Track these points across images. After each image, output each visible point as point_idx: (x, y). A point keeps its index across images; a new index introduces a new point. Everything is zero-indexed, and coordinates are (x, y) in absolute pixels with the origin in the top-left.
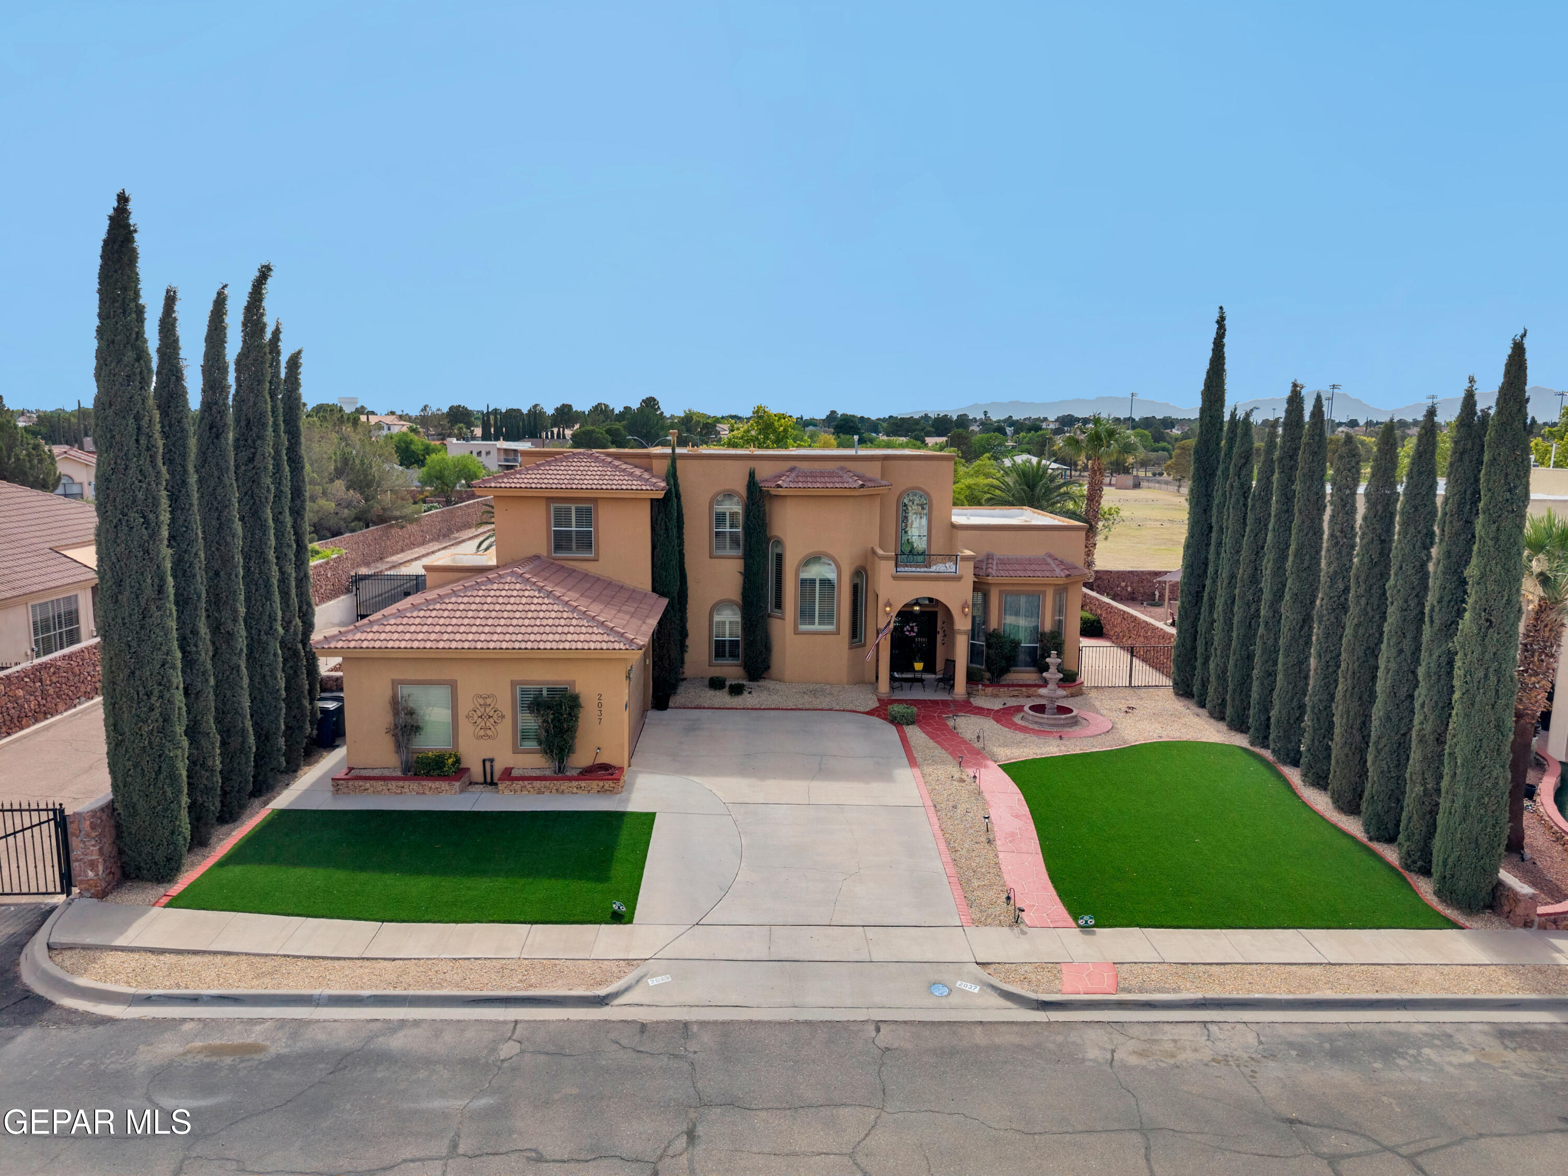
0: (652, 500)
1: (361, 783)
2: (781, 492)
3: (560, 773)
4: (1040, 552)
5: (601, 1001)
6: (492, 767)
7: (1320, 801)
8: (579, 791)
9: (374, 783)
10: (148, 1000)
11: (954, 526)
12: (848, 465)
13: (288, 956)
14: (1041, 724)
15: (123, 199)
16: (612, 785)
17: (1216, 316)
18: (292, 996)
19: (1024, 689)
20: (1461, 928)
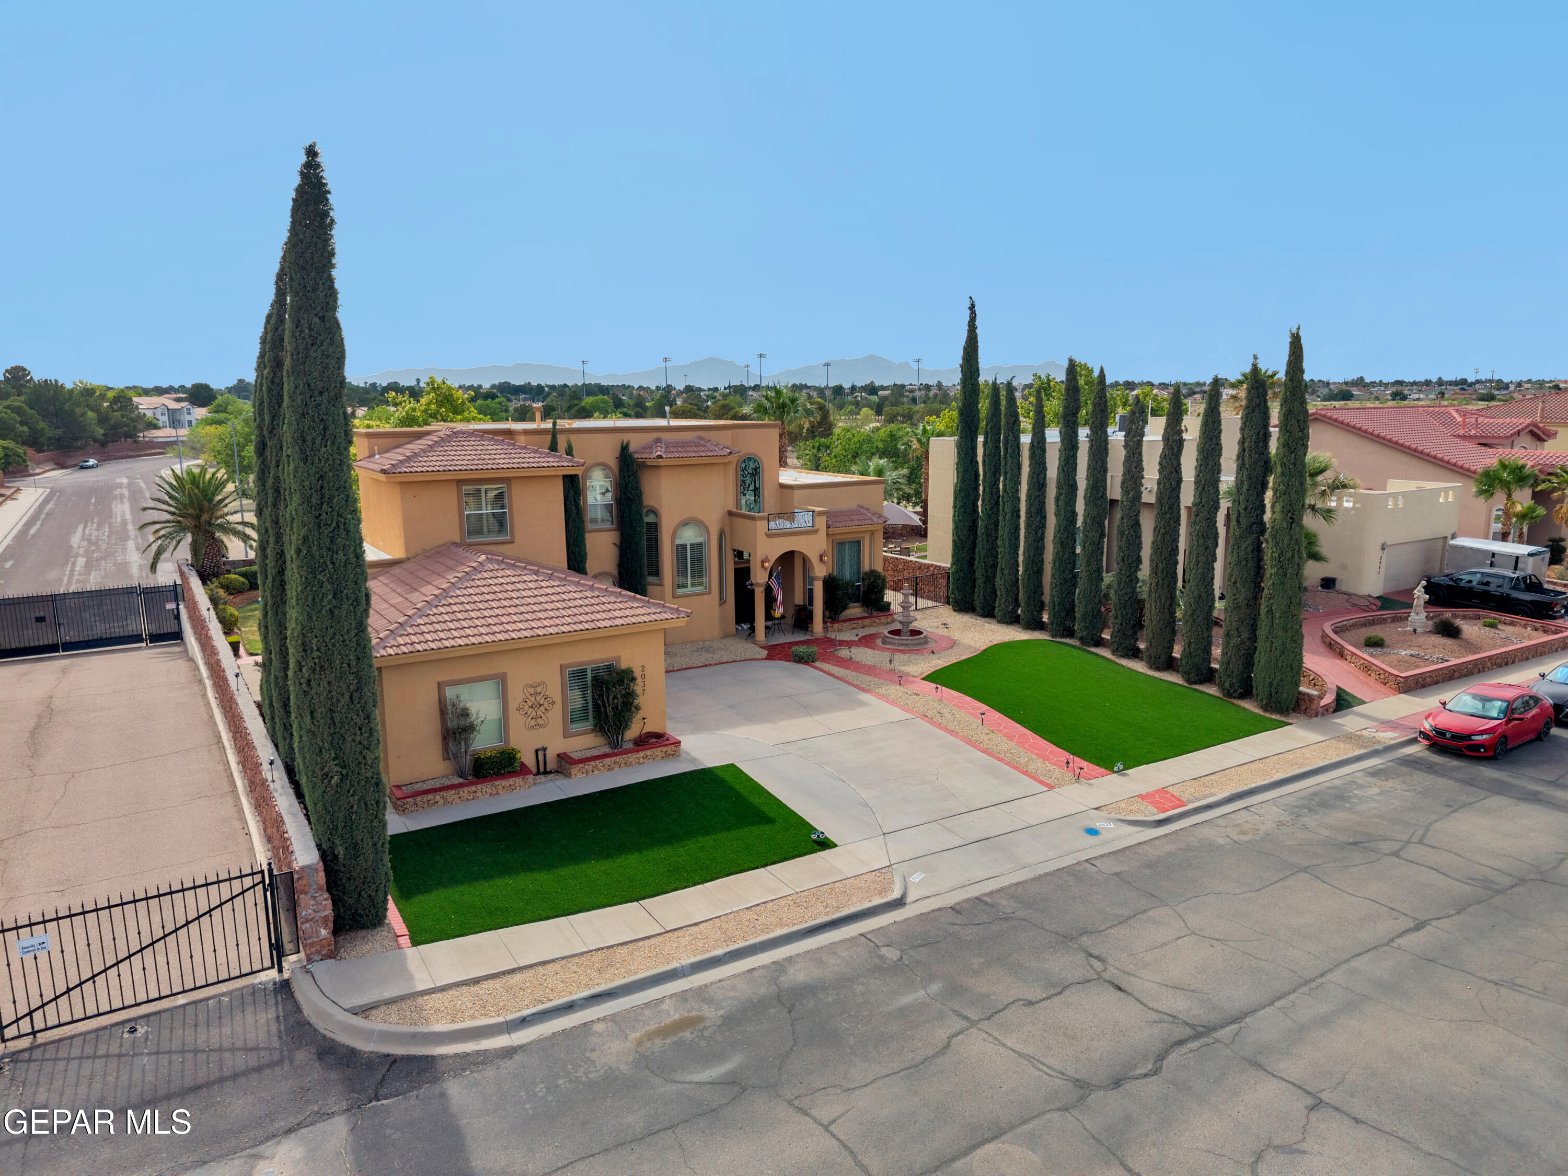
0: (564, 476)
1: (430, 797)
2: (661, 462)
3: (616, 747)
4: (853, 505)
5: (899, 903)
6: (545, 756)
7: (1139, 666)
8: (645, 761)
9: (444, 793)
10: (524, 1022)
11: (783, 486)
12: (704, 434)
13: (602, 949)
14: (907, 645)
15: (311, 152)
16: (674, 749)
17: (968, 304)
18: (654, 976)
19: (860, 621)
20: (1291, 724)
